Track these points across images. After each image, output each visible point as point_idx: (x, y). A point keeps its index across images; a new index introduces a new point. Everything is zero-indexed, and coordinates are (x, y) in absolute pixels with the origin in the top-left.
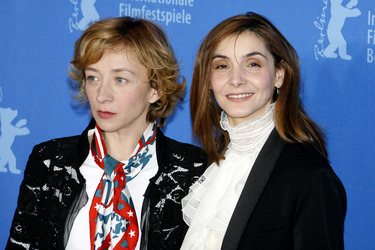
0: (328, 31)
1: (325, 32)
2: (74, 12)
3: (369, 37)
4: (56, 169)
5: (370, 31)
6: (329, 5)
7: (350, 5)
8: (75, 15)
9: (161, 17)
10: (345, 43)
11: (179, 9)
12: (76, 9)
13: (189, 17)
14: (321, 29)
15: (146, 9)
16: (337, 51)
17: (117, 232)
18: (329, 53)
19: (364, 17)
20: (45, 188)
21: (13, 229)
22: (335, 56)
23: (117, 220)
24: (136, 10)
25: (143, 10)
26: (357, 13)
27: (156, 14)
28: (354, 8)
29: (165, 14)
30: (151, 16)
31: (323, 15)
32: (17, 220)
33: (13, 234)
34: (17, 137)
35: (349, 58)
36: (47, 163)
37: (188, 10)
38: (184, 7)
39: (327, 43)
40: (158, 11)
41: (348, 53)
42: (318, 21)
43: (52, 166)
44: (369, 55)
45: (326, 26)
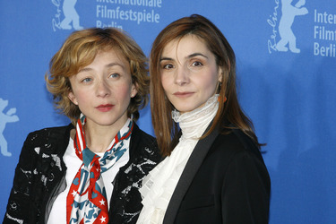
0: (280, 27)
1: (277, 28)
2: (57, 13)
3: (316, 32)
4: (44, 156)
5: (316, 27)
6: (280, 5)
7: (299, 5)
8: (58, 16)
9: (133, 17)
10: (295, 39)
11: (148, 10)
12: (59, 11)
13: (157, 17)
14: (274, 26)
15: (120, 10)
16: (287, 46)
17: (89, 217)
18: (280, 47)
19: (311, 15)
20: (35, 172)
21: (9, 206)
22: (286, 50)
23: (91, 206)
24: (111, 11)
25: (118, 11)
26: (305, 11)
27: (128, 14)
28: (302, 7)
29: (137, 15)
30: (125, 17)
31: (275, 14)
32: (12, 198)
33: (9, 210)
34: (8, 124)
35: (298, 51)
36: (37, 150)
37: (157, 10)
38: (153, 8)
39: (278, 38)
40: (131, 12)
41: (297, 47)
42: (271, 19)
43: (41, 152)
44: (315, 49)
45: (278, 23)
